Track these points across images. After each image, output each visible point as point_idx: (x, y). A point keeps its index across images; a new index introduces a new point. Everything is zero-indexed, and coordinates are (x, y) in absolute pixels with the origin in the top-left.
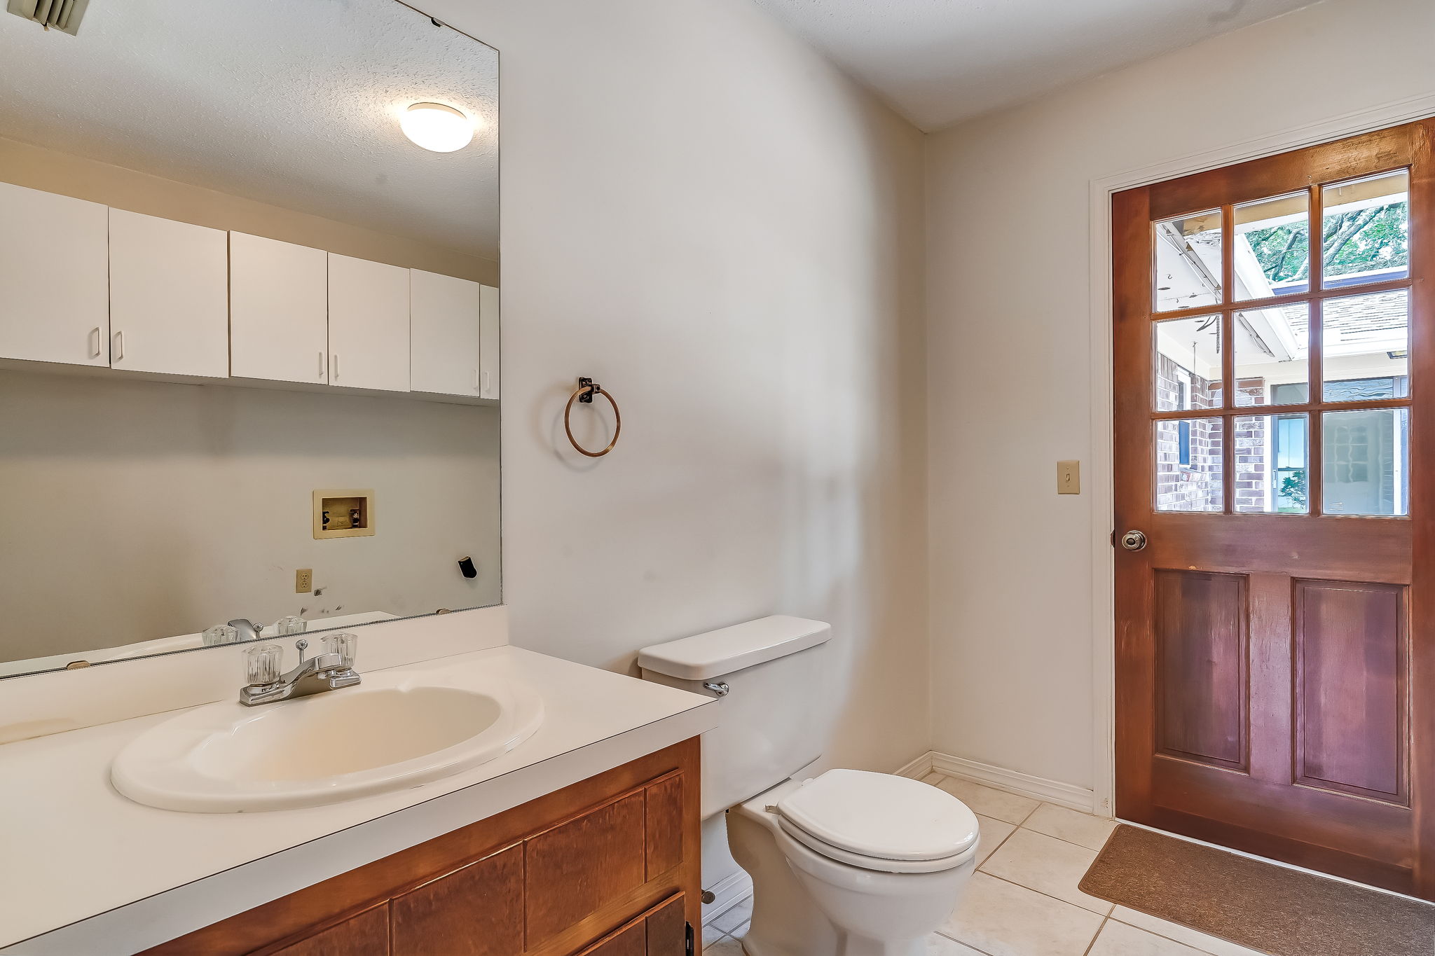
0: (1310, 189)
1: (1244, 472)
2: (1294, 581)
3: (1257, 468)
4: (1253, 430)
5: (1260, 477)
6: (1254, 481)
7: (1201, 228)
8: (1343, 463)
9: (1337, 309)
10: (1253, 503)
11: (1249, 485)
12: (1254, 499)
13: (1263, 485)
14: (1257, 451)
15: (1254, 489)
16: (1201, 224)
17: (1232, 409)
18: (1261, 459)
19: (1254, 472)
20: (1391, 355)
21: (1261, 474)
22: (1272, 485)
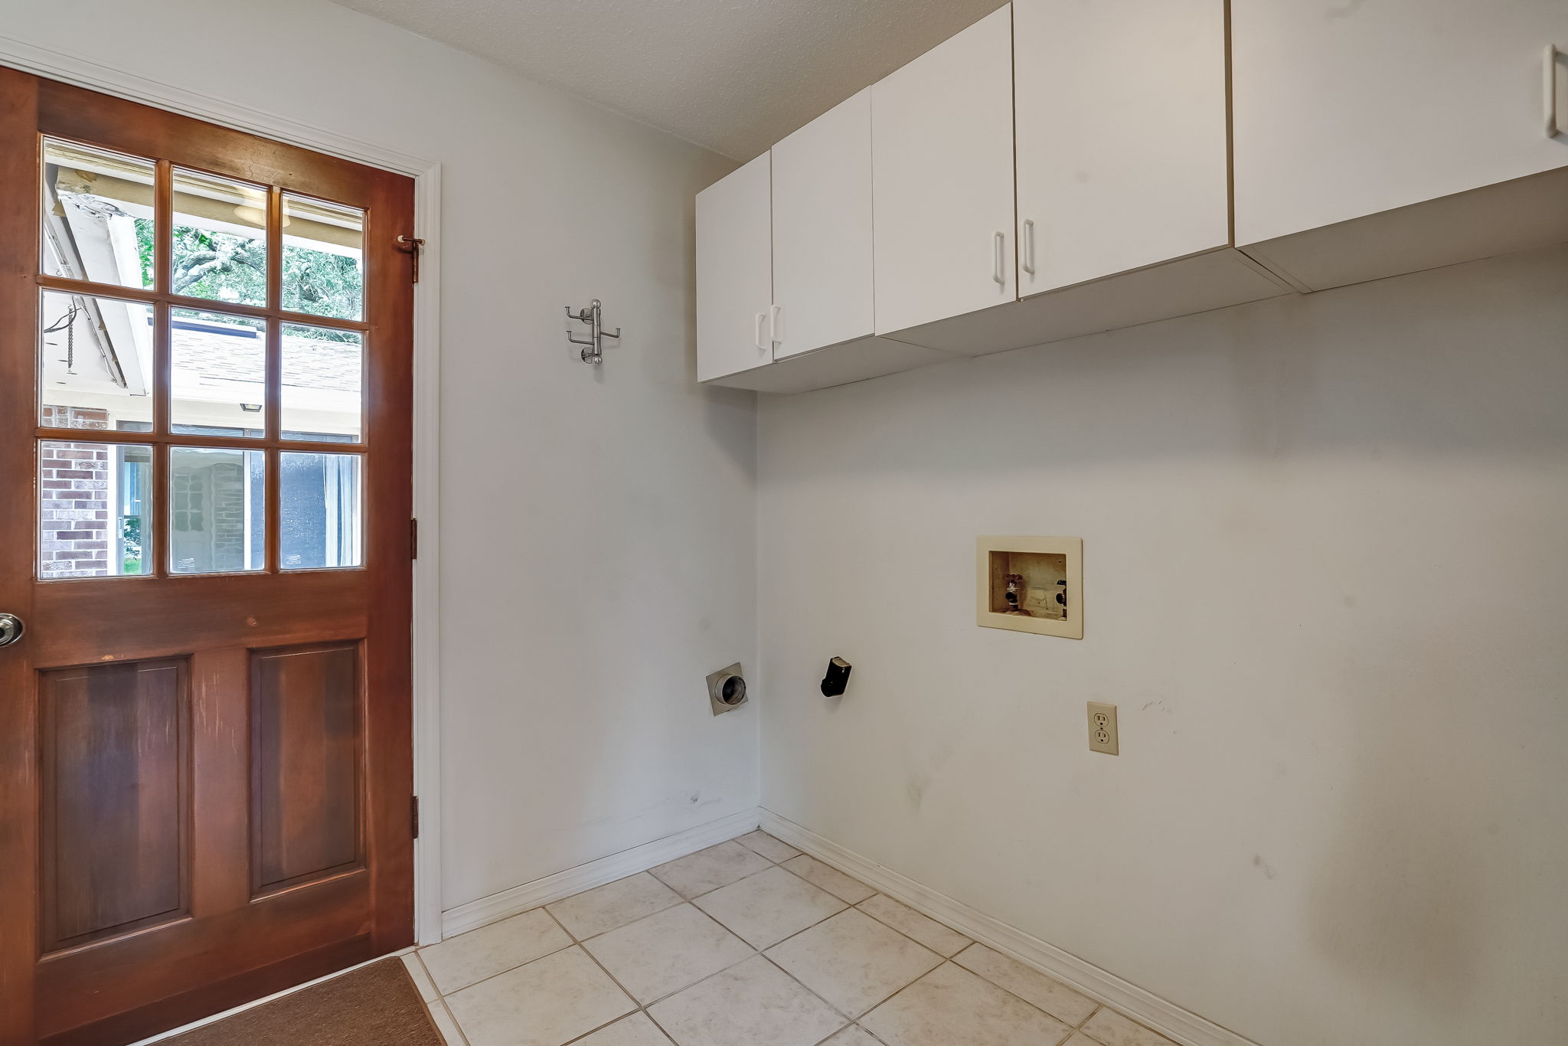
0: (270, 188)
1: (81, 520)
2: (252, 652)
3: (98, 515)
4: (94, 471)
5: (102, 526)
6: (94, 531)
7: (87, 189)
8: (195, 511)
9: (190, 352)
10: (94, 556)
11: (88, 535)
12: (94, 551)
13: (106, 535)
14: (98, 495)
15: (94, 539)
16: (88, 183)
17: (167, 435)
18: (104, 505)
19: (94, 519)
20: (244, 407)
21: (103, 522)
22: (117, 535)
